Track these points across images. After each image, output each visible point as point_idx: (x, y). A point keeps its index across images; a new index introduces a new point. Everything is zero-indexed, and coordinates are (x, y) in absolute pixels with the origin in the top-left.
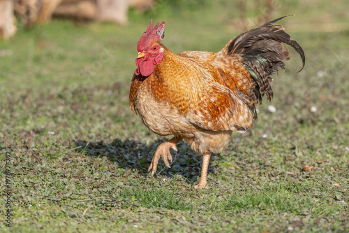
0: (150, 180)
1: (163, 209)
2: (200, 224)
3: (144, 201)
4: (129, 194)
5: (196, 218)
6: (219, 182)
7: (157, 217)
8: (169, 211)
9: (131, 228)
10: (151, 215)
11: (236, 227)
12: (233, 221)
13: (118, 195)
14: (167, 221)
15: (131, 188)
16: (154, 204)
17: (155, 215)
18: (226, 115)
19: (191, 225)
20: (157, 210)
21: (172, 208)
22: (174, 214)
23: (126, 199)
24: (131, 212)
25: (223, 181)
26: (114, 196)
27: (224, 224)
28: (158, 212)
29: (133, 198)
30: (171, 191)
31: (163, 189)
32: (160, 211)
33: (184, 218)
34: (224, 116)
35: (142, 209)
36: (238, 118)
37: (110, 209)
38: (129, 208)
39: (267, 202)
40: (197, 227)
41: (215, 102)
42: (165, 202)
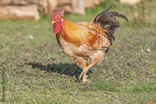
0: (101, 80)
1: (107, 91)
2: (123, 98)
3: (99, 88)
5: (121, 95)
6: (129, 80)
7: (105, 95)
8: (110, 92)
9: (95, 99)
10: (103, 94)
11: (138, 99)
12: (137, 97)
13: (88, 86)
14: (109, 96)
15: (94, 82)
16: (104, 89)
17: (104, 94)
18: (97, 43)
19: (120, 98)
20: (105, 92)
21: (111, 91)
22: (112, 94)
23: (92, 87)
24: (95, 93)
25: (131, 80)
26: (87, 86)
27: (133, 98)
28: (106, 93)
29: (95, 87)
30: (110, 84)
31: (107, 83)
32: (106, 92)
33: (116, 95)
34: (96, 44)
35: (99, 91)
36: (102, 44)
37: (86, 91)
38: (94, 91)
39: (150, 89)
40: (122, 99)
41: (91, 39)
42: (108, 88)
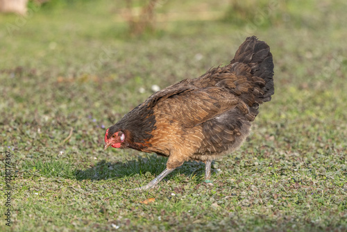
0: (49, 153)
1: (60, 178)
2: (93, 191)
3: (44, 171)
4: (30, 166)
5: (90, 186)
6: (110, 153)
7: (55, 186)
8: (66, 180)
9: (33, 195)
10: (50, 183)
11: (125, 194)
12: (122, 189)
13: (21, 166)
14: (64, 188)
15: (32, 160)
16: (53, 174)
17: (54, 184)
19: (86, 192)
20: (55, 179)
21: (68, 178)
22: (70, 183)
23: (28, 170)
24: (33, 182)
25: (113, 153)
26: (17, 167)
27: (115, 191)
28: (56, 181)
29: (34, 169)
30: (67, 163)
31: (61, 160)
32: (58, 180)
33: (79, 186)
35: (42, 178)
37: (14, 179)
38: (31, 178)
40: (91, 194)
42: (62, 172)
